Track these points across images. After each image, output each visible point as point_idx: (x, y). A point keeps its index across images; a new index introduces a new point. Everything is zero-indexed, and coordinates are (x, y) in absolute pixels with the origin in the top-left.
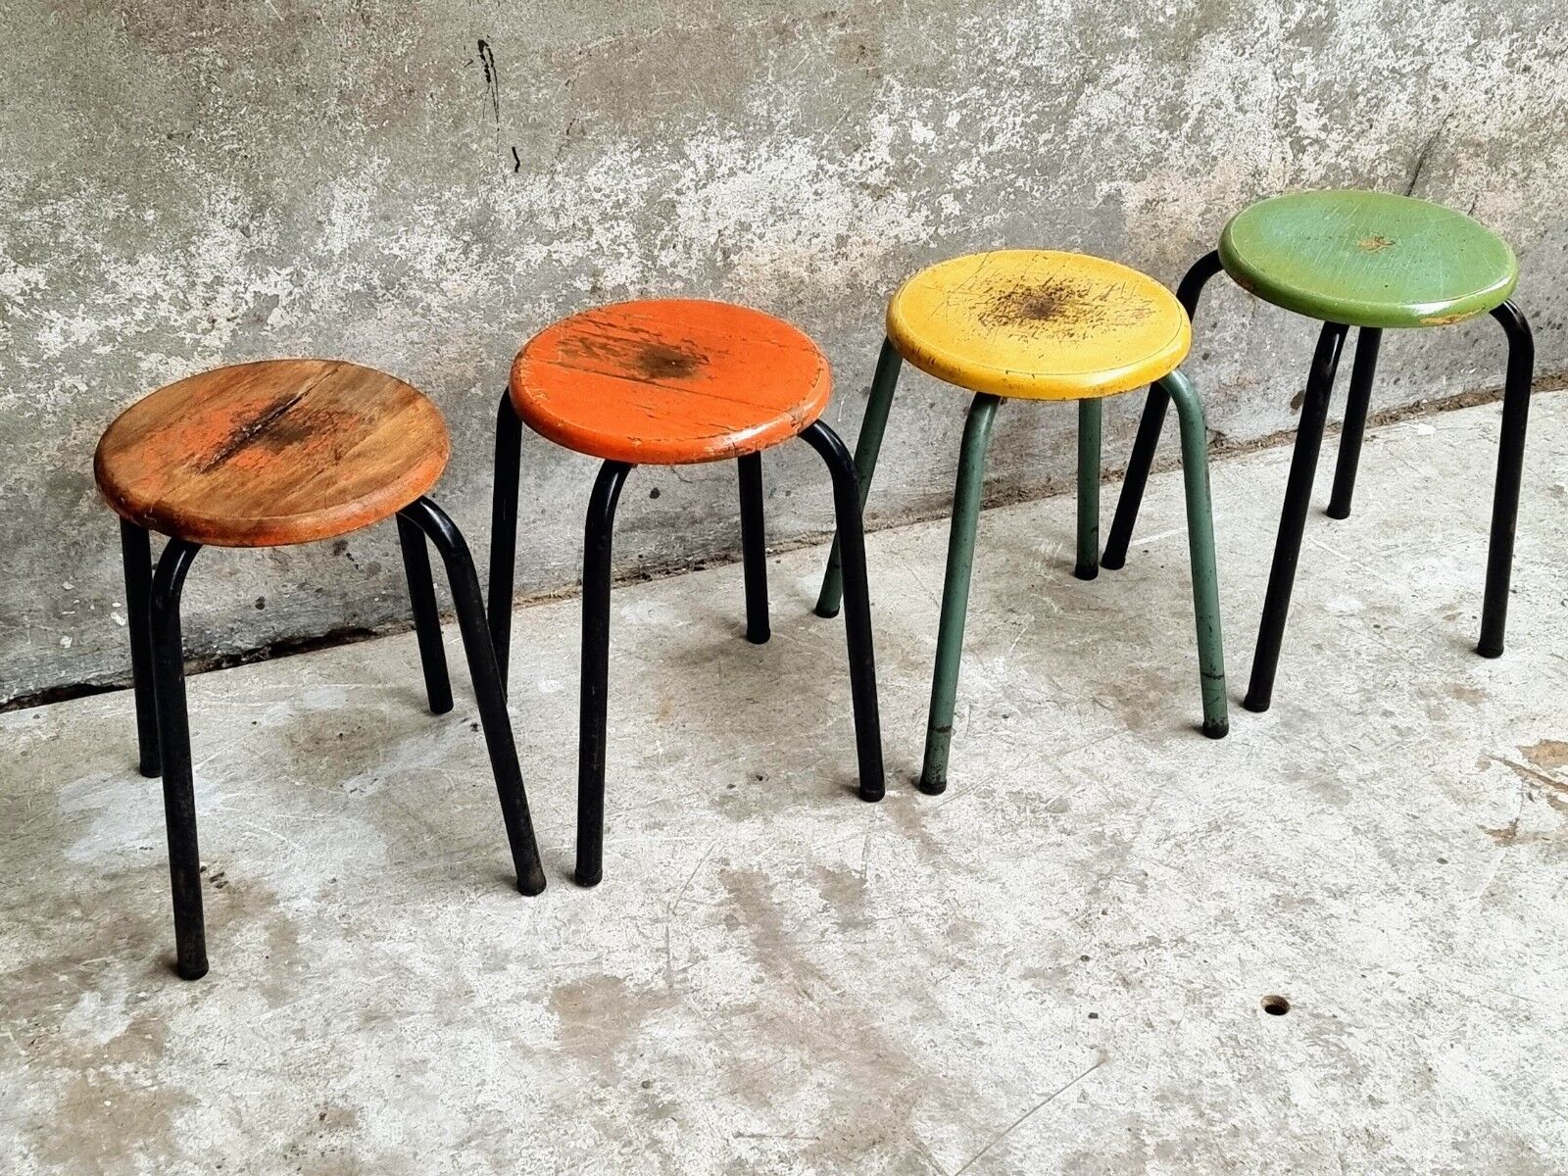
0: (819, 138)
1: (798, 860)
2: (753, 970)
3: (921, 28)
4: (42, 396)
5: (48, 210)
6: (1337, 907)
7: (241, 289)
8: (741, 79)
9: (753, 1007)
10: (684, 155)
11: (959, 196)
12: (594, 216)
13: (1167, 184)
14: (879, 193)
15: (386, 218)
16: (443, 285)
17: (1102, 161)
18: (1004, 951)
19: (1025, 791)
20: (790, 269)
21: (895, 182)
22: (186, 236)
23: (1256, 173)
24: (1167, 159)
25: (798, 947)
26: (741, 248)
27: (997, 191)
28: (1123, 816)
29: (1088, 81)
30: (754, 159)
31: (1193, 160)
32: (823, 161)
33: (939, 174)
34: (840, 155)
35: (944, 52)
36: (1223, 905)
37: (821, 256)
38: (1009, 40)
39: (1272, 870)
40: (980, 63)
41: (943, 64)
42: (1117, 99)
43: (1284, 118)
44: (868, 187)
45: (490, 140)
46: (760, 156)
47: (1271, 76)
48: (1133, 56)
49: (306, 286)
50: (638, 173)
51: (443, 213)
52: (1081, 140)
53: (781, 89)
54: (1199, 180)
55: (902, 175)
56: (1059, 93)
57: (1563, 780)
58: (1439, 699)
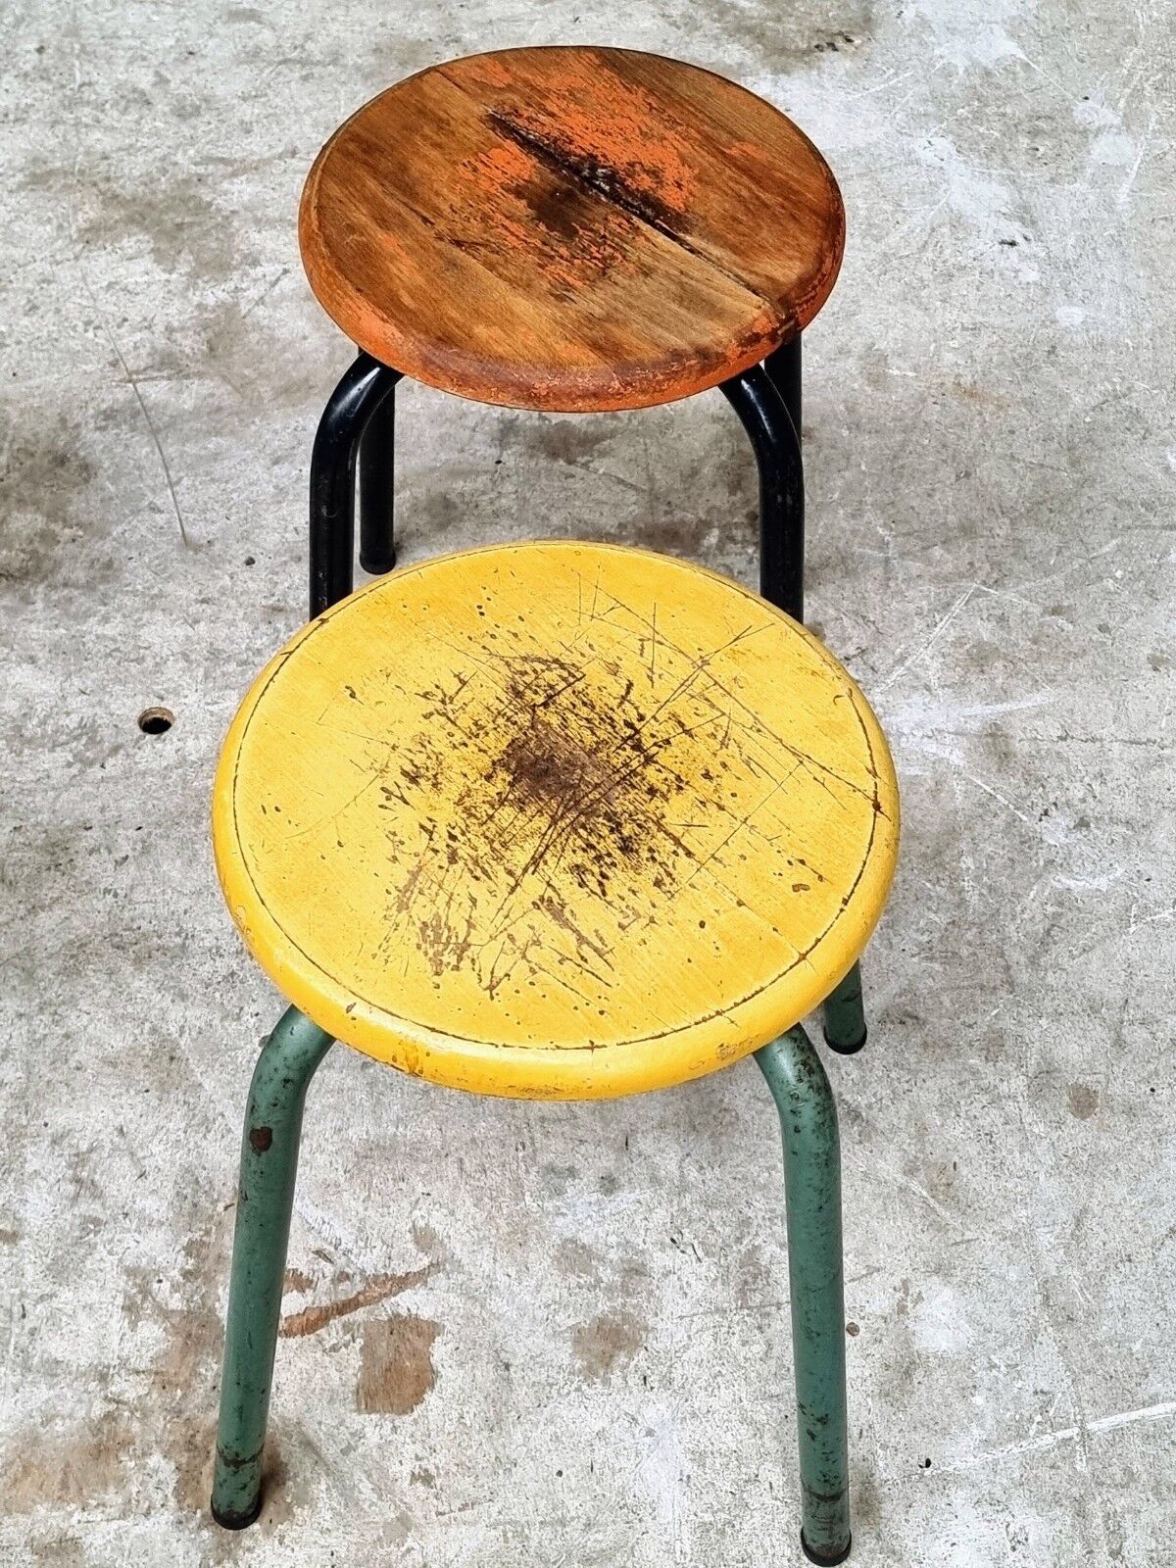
57: (333, 1332)
58: (610, 1289)
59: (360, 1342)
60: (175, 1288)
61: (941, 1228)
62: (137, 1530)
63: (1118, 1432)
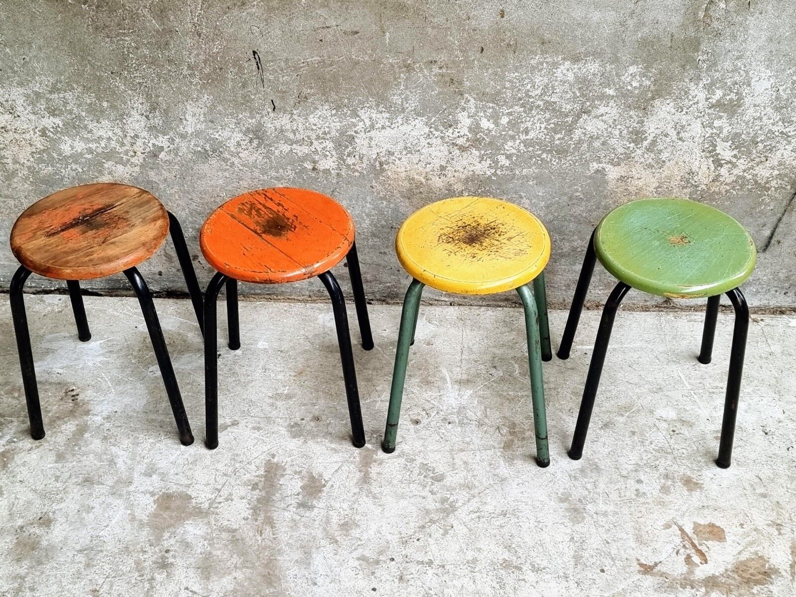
0: (429, 118)
1: (304, 466)
2: (248, 513)
3: (485, 74)
4: (63, 171)
5: (61, 95)
6: (531, 577)
7: (147, 141)
8: (387, 85)
9: (235, 531)
10: (358, 116)
11: (508, 157)
12: (314, 137)
13: (633, 170)
14: (463, 149)
15: (212, 122)
16: (240, 154)
17: (593, 152)
18: (359, 543)
19: (429, 465)
20: (415, 176)
21: (472, 145)
22: (121, 115)
23: (691, 173)
24: (633, 158)
25: (273, 509)
26: (389, 163)
27: (531, 158)
28: (465, 493)
29: (584, 112)
30: (395, 123)
31: (650, 160)
32: (432, 130)
33: (497, 145)
34: (441, 128)
35: (498, 87)
36: (476, 556)
37: (432, 173)
38: (536, 87)
39: (514, 546)
40: (519, 95)
41: (498, 93)
42: (602, 123)
43: (709, 148)
44: (457, 145)
45: (260, 95)
46: (398, 122)
47: (700, 125)
48: (612, 103)
49: (176, 145)
50: (335, 120)
51: (239, 124)
52: (580, 141)
53: (408, 93)
54: (654, 171)
55: (476, 143)
56: (567, 116)
57: (703, 549)
58: (674, 482)
59: (704, 542)
60: (698, 590)
61: (639, 410)
62: (777, 593)
63: (689, 384)
